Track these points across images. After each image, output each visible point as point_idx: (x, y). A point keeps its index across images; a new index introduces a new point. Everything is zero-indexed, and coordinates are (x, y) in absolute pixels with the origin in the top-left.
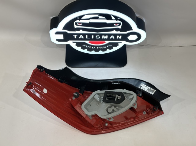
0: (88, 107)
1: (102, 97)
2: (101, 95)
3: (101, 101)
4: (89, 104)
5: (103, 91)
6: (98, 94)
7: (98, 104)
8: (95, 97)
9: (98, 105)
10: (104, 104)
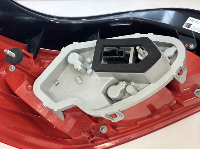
0: (53, 89)
1: (90, 60)
2: (86, 54)
3: (86, 70)
4: (53, 80)
5: (92, 43)
6: (79, 51)
7: (78, 79)
8: (70, 60)
9: (80, 82)
10: (96, 76)
